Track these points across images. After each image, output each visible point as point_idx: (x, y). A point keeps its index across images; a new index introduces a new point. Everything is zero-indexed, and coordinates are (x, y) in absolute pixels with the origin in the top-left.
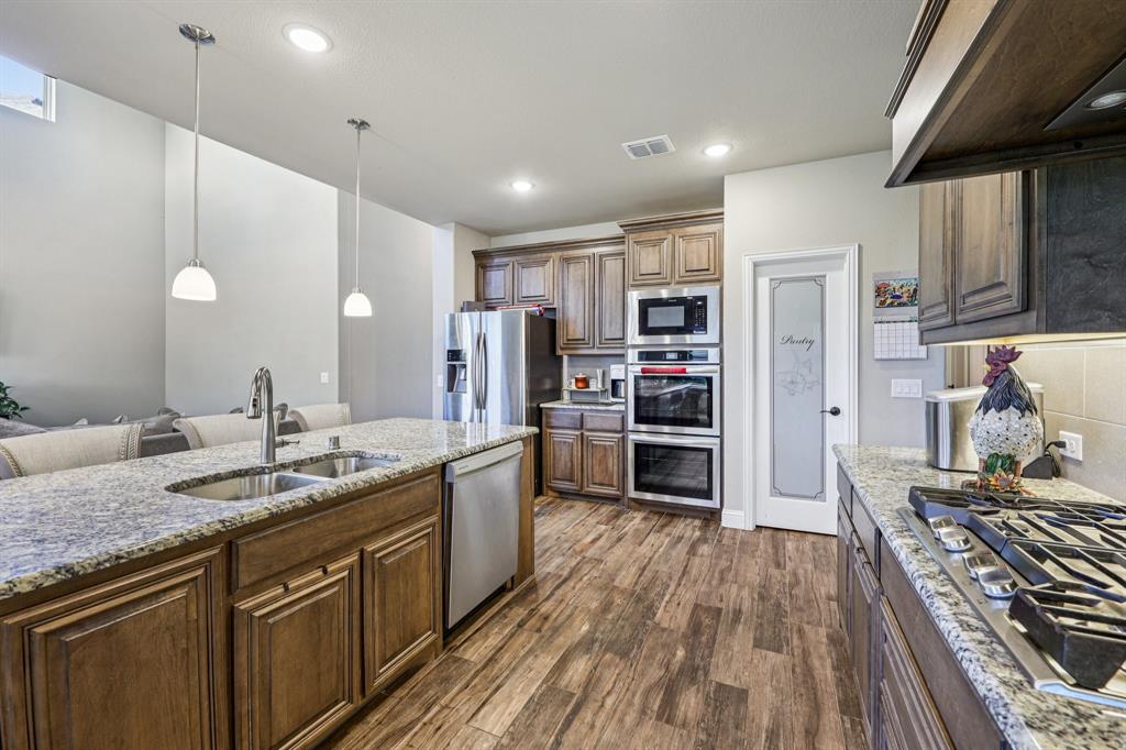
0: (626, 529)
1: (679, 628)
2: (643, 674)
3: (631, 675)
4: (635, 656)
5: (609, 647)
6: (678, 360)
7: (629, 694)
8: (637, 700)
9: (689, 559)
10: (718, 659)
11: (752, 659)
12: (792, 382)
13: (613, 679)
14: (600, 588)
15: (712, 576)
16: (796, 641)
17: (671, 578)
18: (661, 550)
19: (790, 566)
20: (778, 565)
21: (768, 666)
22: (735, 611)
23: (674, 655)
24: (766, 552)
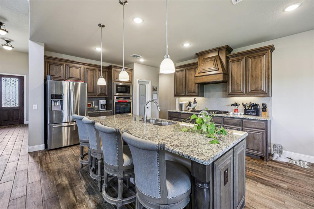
6: (125, 99)
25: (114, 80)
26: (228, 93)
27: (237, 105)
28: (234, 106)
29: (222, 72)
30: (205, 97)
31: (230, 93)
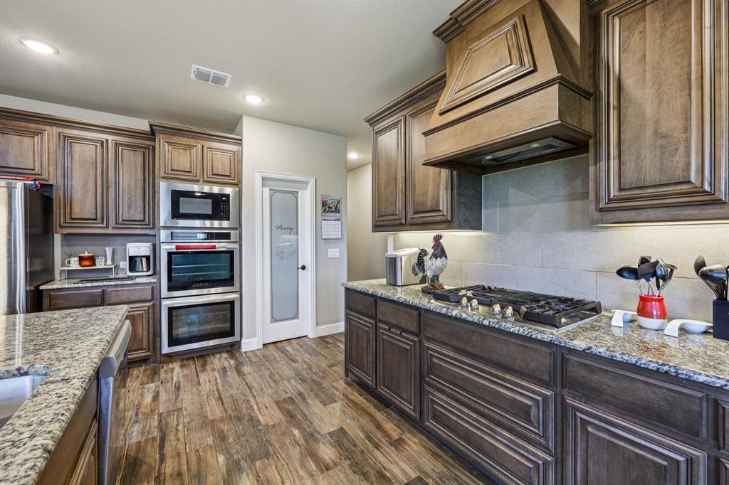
0: (175, 379)
1: (281, 420)
2: (289, 458)
3: (284, 463)
4: (274, 451)
5: (252, 458)
6: (208, 239)
7: (294, 473)
8: (302, 473)
9: (244, 379)
10: (316, 423)
11: (329, 412)
12: (281, 252)
13: (276, 473)
14: (202, 427)
15: (268, 382)
16: (337, 393)
17: (244, 395)
18: (219, 381)
19: (299, 359)
20: (294, 361)
21: (339, 411)
22: (298, 394)
23: (294, 435)
24: (281, 357)
25: (162, 174)
26: (598, 200)
27: (654, 274)
28: (637, 278)
29: (554, 74)
30: (485, 230)
31: (610, 201)
